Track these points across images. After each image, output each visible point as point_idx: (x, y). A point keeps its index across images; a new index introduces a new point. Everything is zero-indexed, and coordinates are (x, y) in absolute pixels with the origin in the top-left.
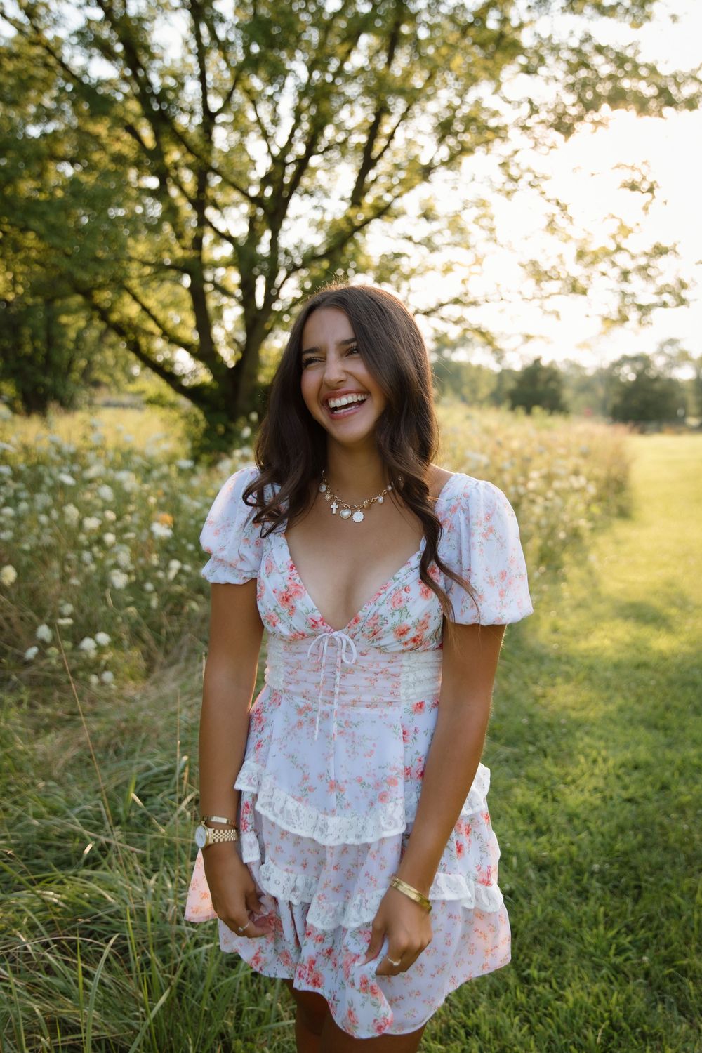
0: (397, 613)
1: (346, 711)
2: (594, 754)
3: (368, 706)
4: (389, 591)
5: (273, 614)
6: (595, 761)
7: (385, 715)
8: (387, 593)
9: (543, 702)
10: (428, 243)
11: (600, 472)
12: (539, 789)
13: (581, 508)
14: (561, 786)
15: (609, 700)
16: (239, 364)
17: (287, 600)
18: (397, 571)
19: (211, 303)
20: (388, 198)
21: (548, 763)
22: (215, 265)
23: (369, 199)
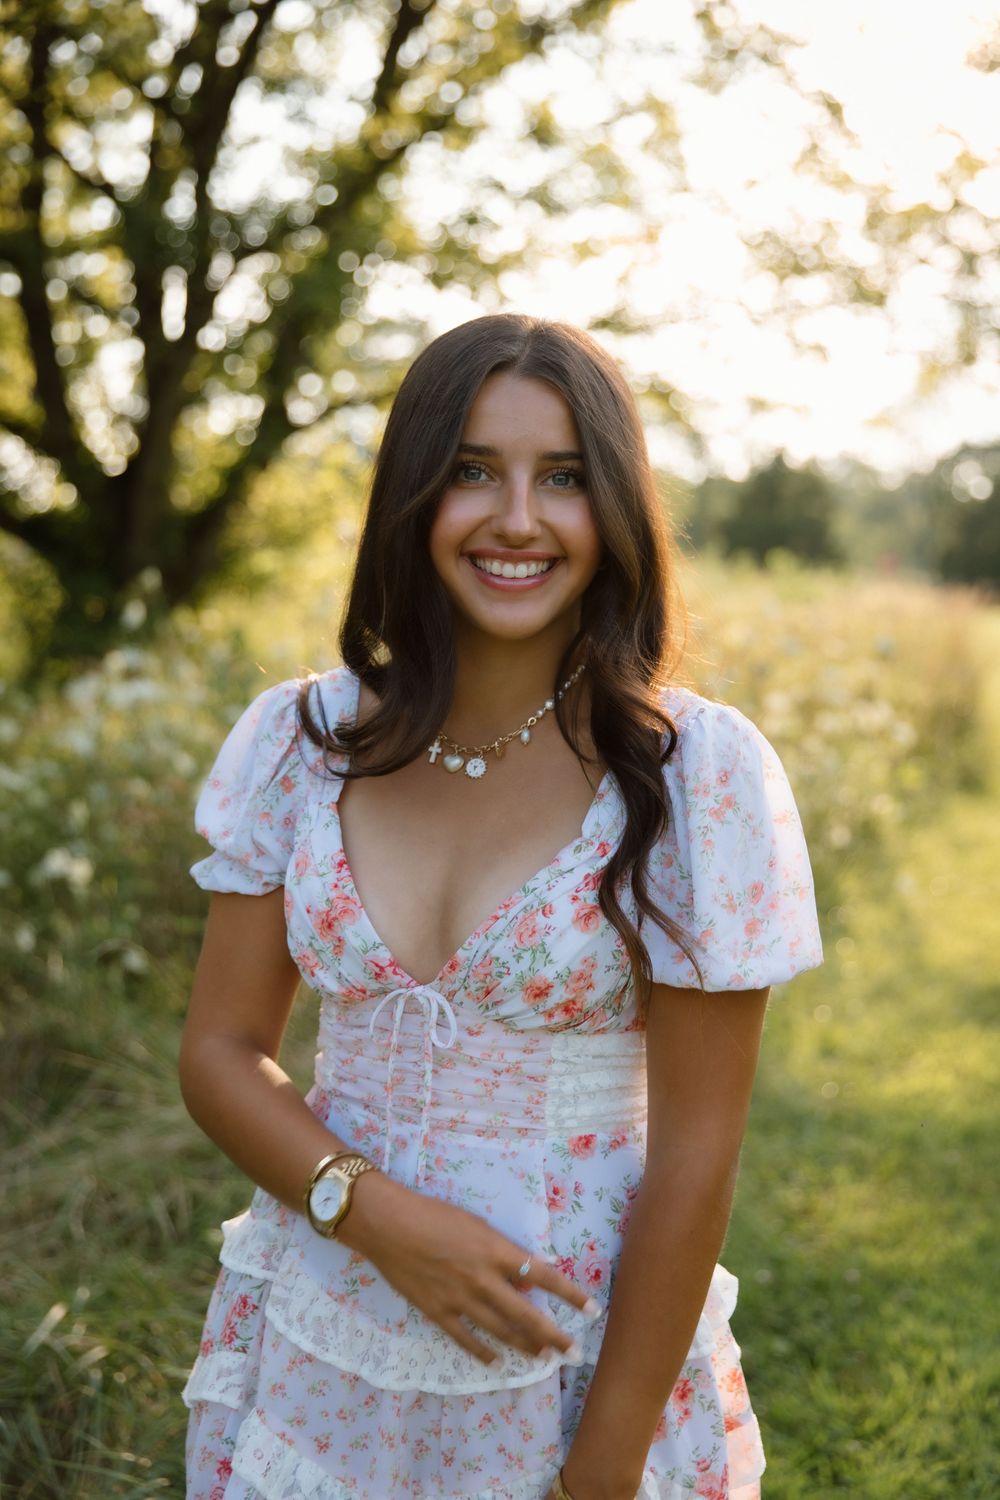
0: (527, 956)
1: (438, 1139)
2: (926, 1359)
3: (480, 1134)
4: (513, 912)
5: (309, 952)
6: (929, 1379)
7: (514, 1154)
8: (510, 916)
9: (804, 1226)
10: (544, 199)
11: (919, 693)
12: (801, 1452)
13: (879, 773)
14: (852, 1447)
15: (954, 1222)
16: (133, 463)
17: (330, 926)
18: (533, 875)
19: (66, 333)
20: (451, 93)
21: (820, 1384)
22: (71, 247)
23: (410, 98)
